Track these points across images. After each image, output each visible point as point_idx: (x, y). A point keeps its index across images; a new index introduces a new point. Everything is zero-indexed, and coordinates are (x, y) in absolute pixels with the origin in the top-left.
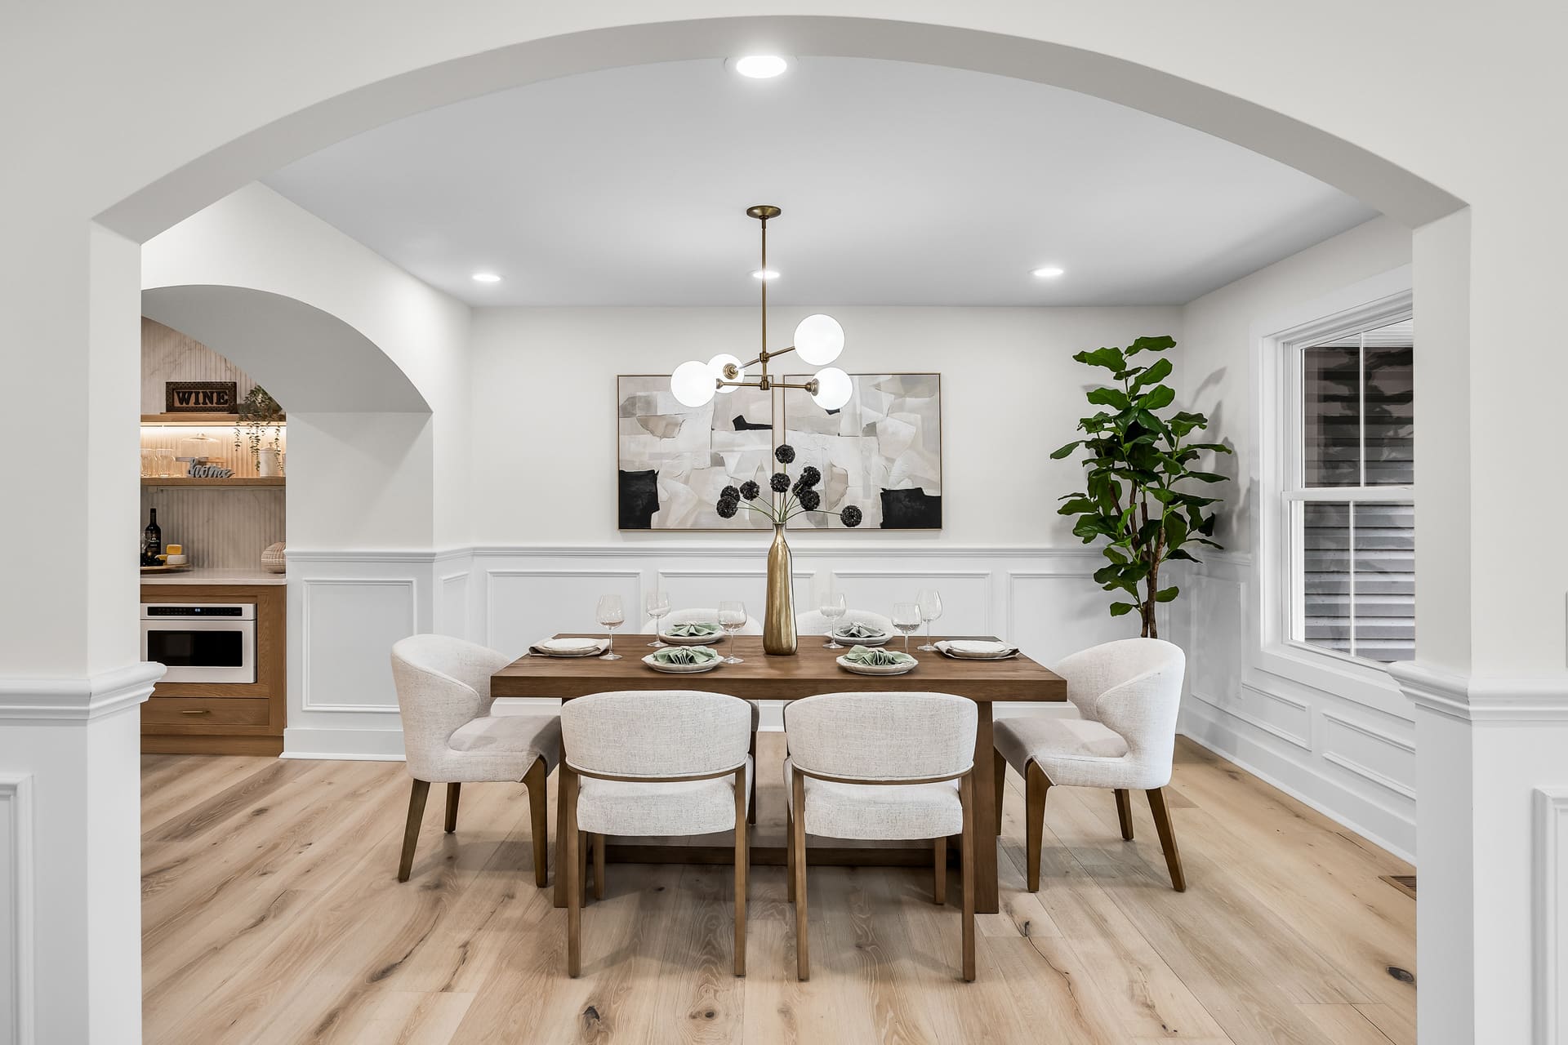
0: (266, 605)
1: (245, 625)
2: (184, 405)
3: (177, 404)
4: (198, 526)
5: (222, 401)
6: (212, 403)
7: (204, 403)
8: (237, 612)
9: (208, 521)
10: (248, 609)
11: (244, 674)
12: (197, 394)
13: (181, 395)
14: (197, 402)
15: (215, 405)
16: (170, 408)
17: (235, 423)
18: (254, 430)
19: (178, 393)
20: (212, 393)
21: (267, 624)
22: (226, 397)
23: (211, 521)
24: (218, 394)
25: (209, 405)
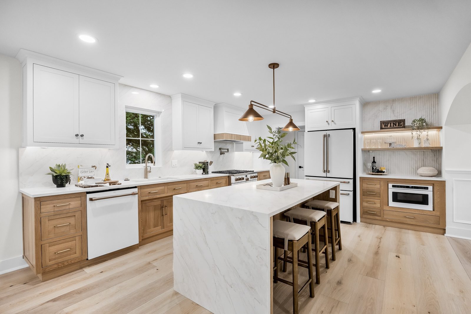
0: (438, 187)
1: (429, 192)
2: (386, 127)
3: (383, 127)
4: (385, 162)
5: (400, 125)
6: (396, 126)
7: (393, 126)
8: (427, 188)
9: (388, 160)
10: (430, 188)
11: (429, 207)
12: (391, 124)
13: (385, 124)
14: (391, 126)
15: (397, 126)
16: (381, 128)
17: (411, 131)
18: (418, 133)
19: (384, 124)
20: (396, 123)
21: (438, 193)
22: (401, 124)
23: (389, 161)
24: (398, 123)
25: (395, 126)
